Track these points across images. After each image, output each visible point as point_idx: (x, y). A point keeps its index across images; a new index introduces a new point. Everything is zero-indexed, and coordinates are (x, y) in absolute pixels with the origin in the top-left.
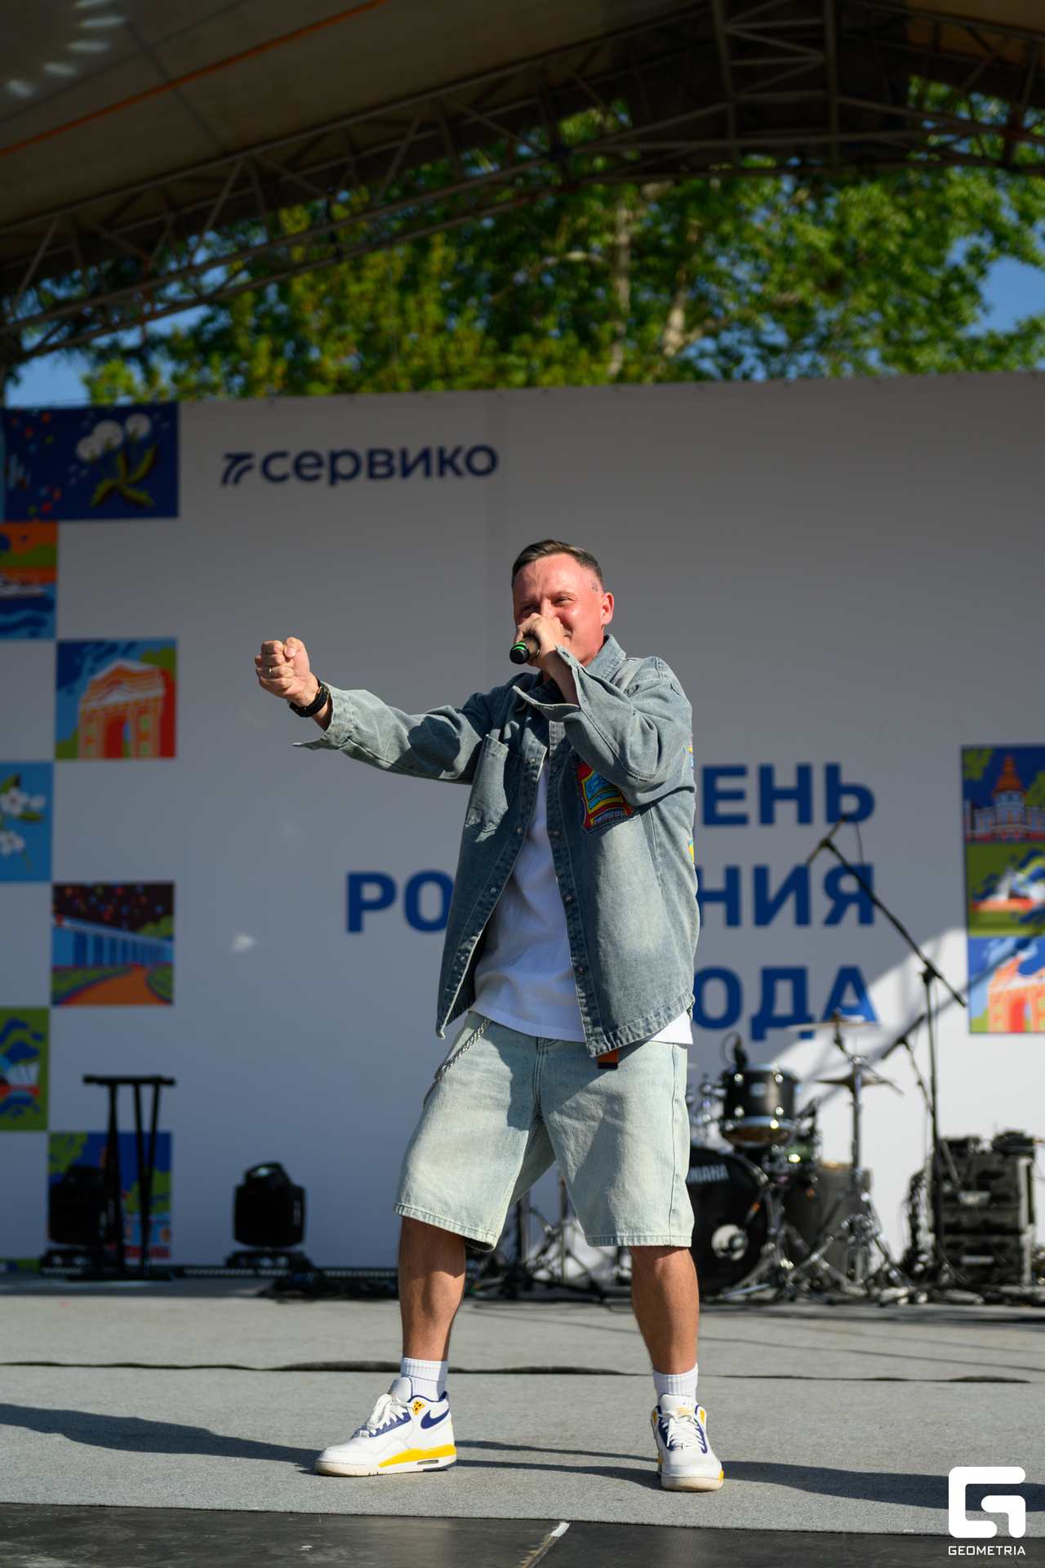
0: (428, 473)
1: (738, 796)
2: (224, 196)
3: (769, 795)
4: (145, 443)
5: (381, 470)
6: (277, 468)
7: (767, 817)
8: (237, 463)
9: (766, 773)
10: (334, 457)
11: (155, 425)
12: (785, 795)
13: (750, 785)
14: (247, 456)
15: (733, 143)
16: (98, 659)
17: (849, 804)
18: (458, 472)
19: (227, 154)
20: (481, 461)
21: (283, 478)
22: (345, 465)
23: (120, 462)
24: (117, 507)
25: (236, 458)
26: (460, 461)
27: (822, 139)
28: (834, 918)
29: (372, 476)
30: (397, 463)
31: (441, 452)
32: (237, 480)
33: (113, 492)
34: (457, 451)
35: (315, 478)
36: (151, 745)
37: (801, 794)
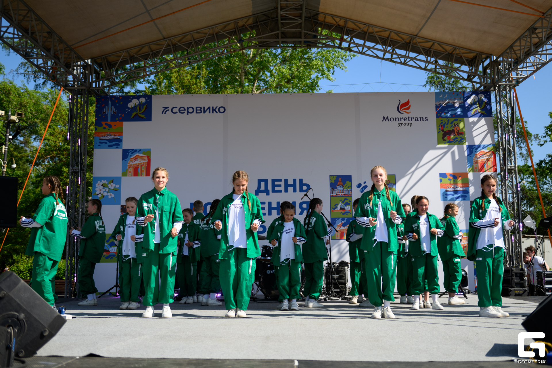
0: (210, 112)
1: (280, 186)
2: (163, 49)
3: (287, 186)
4: (144, 104)
5: (198, 111)
6: (175, 110)
7: (286, 191)
8: (165, 109)
9: (286, 181)
10: (188, 108)
11: (146, 100)
12: (290, 186)
13: (282, 183)
14: (169, 108)
15: (280, 40)
16: (132, 153)
17: (305, 188)
18: (217, 112)
19: (164, 38)
20: (222, 110)
21: (177, 112)
22: (190, 110)
23: (138, 108)
24: (137, 118)
25: (165, 108)
26: (217, 110)
27: (300, 40)
28: (301, 214)
29: (197, 113)
30: (202, 110)
31: (213, 107)
32: (165, 113)
33: (136, 115)
34: (217, 107)
35: (184, 113)
36: (143, 173)
37: (294, 186)
